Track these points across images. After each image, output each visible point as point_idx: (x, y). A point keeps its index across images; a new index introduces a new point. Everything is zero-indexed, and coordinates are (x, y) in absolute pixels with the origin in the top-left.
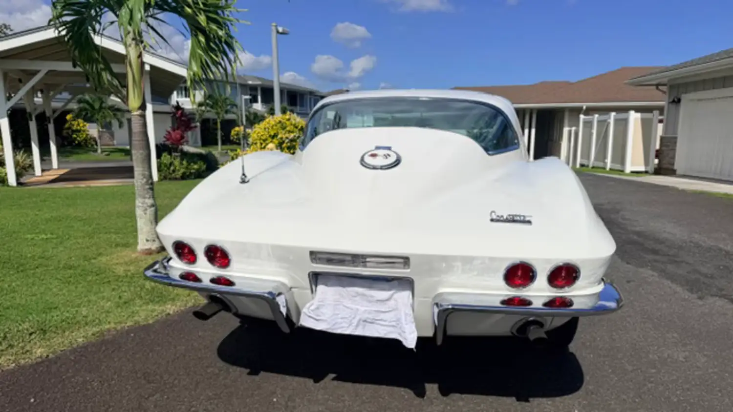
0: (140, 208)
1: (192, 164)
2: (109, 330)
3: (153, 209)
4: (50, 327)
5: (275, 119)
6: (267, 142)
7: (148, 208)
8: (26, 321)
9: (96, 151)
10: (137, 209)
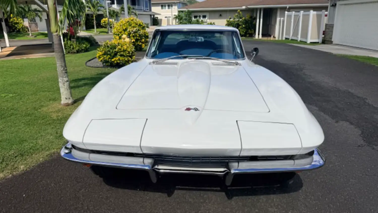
0: (61, 83)
1: (82, 44)
2: (54, 153)
3: (68, 83)
4: (25, 152)
5: (125, 20)
6: (122, 33)
7: (65, 82)
8: (12, 149)
9: (29, 35)
10: (60, 83)
